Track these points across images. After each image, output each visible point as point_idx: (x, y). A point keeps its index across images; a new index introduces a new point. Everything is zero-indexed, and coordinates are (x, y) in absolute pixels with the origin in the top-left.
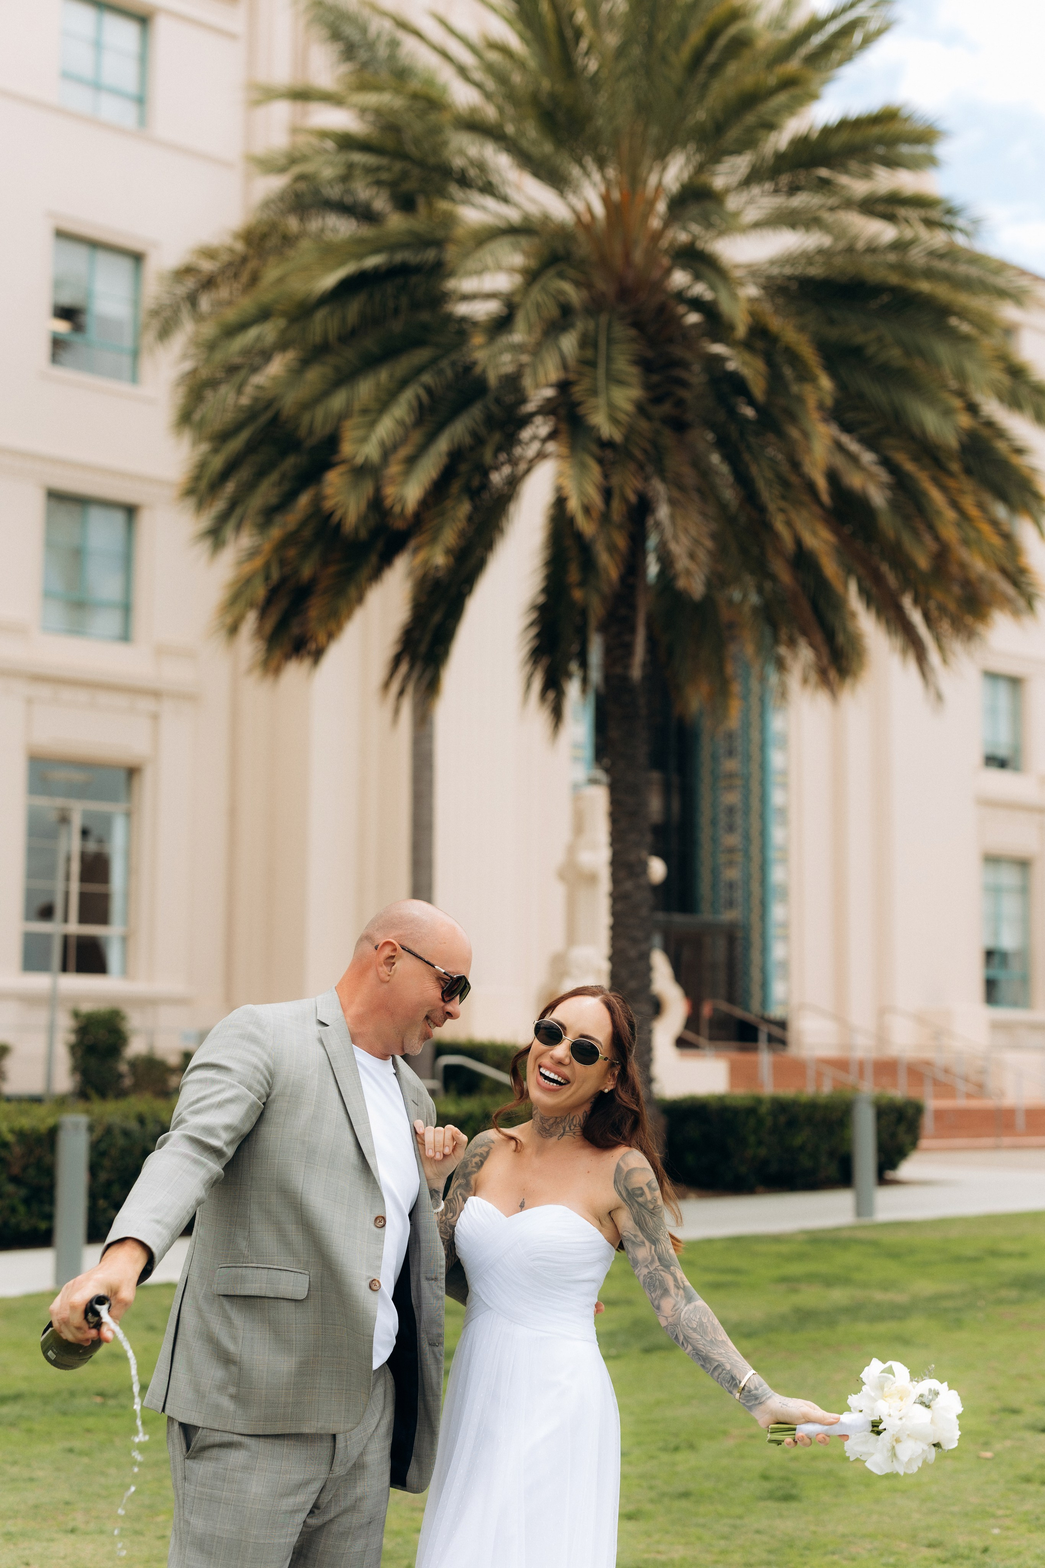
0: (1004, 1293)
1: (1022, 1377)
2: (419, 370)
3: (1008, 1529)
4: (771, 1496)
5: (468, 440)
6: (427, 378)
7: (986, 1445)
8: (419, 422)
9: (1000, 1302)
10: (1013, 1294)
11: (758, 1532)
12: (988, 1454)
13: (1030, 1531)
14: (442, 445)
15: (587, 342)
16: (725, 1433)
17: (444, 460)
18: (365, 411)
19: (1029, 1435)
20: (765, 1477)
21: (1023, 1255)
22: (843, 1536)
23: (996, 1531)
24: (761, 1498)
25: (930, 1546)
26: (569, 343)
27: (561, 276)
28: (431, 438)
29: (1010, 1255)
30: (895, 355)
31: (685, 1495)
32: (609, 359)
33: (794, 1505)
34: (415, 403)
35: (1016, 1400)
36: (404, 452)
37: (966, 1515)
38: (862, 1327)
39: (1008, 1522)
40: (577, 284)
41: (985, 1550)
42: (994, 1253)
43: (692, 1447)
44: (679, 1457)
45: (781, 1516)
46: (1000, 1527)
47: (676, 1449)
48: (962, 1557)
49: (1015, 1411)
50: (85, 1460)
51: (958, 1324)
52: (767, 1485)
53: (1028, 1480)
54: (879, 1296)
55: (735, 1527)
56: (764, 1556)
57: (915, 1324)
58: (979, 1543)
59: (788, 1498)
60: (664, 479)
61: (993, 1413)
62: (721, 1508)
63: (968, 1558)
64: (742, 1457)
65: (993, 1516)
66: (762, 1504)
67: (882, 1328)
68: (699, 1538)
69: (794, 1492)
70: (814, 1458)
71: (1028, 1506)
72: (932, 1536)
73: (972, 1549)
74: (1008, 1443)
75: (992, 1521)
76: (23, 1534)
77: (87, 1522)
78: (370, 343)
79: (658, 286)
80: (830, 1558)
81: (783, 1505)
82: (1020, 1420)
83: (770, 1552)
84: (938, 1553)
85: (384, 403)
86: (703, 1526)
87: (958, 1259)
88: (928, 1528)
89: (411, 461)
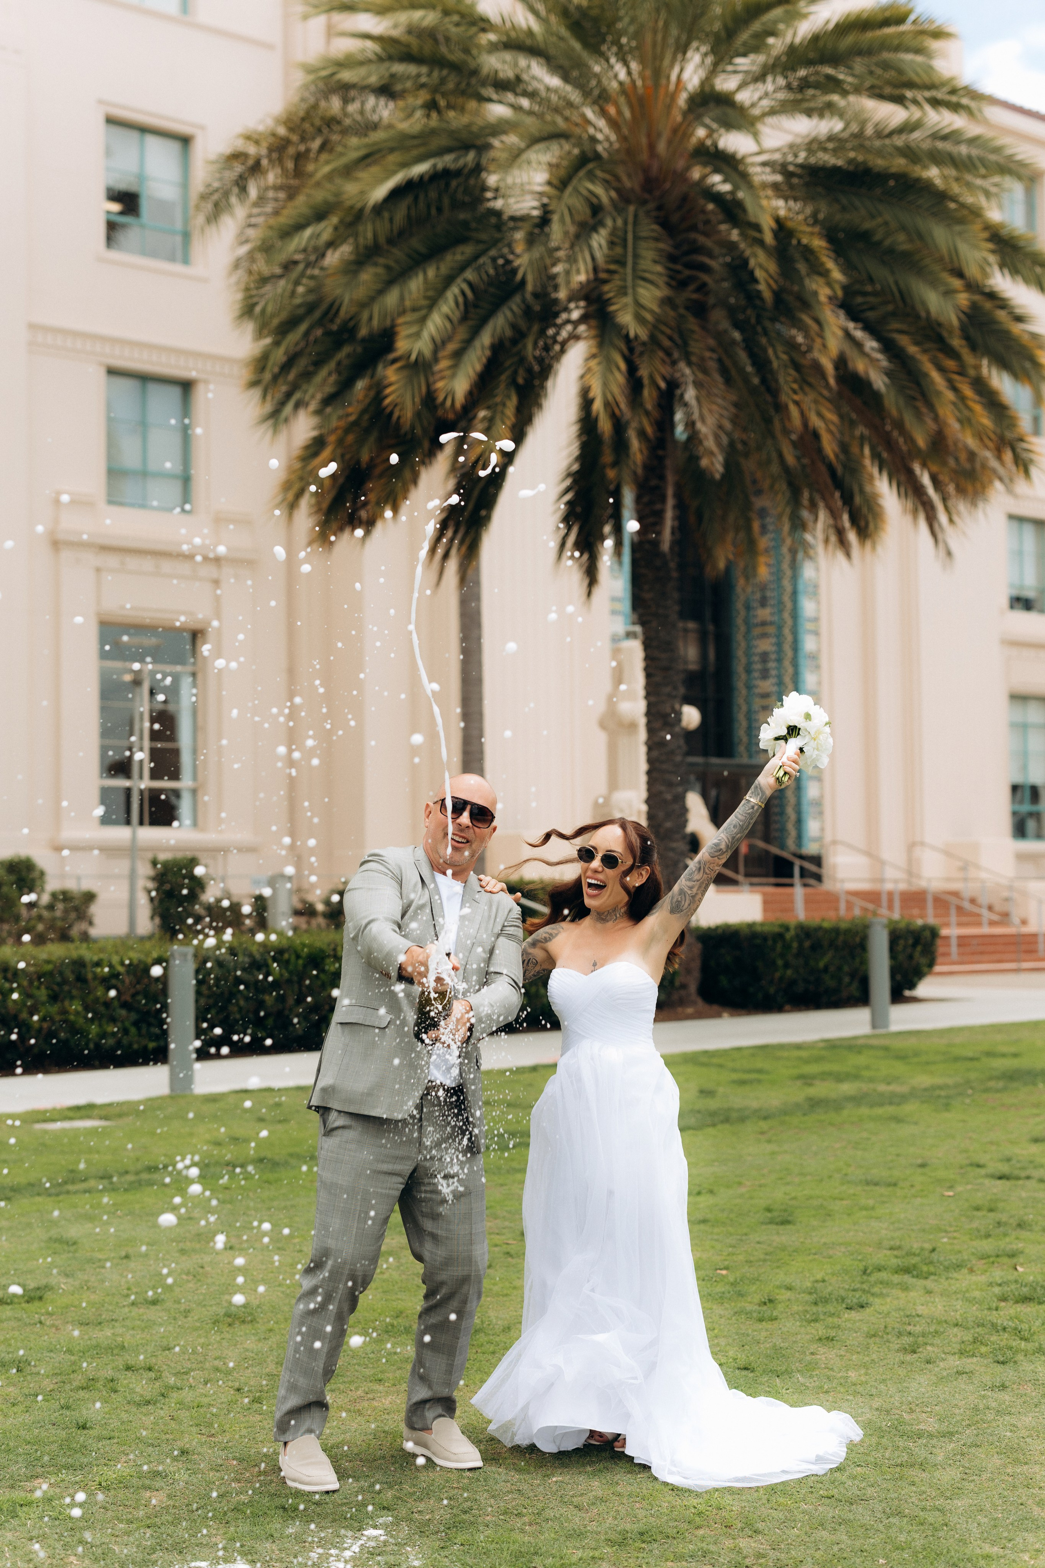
0: (992, 1084)
1: (991, 1143)
2: (462, 268)
3: (955, 1238)
4: (771, 1222)
5: (509, 333)
6: (469, 274)
7: (951, 1188)
8: (464, 318)
9: (987, 1090)
10: (1001, 1084)
11: (759, 1243)
12: (951, 1193)
13: (971, 1240)
14: (486, 339)
15: (617, 240)
16: (740, 1184)
17: (488, 353)
18: (414, 310)
19: (987, 1182)
20: (769, 1210)
21: (1015, 1055)
22: (825, 1244)
23: (945, 1240)
24: (762, 1223)
25: (891, 1249)
26: (599, 240)
27: (591, 176)
28: (475, 332)
29: (1004, 1055)
30: (901, 242)
31: (704, 1221)
32: (636, 256)
33: (789, 1227)
34: (461, 300)
35: (983, 1158)
36: (451, 347)
37: (924, 1230)
38: (864, 1111)
39: (955, 1234)
40: (606, 183)
41: (933, 1250)
42: (990, 1054)
43: (711, 1192)
44: (700, 1199)
45: (778, 1233)
46: (949, 1238)
47: (699, 1193)
48: (914, 1254)
49: (979, 1166)
50: (229, 1206)
51: (947, 1107)
52: (769, 1215)
53: (978, 1209)
54: (882, 1088)
55: (741, 1240)
56: (762, 1257)
57: (909, 1108)
58: (928, 1246)
59: (785, 1222)
60: (689, 364)
61: (961, 1168)
62: (731, 1229)
63: (919, 1255)
64: (751, 1198)
65: (946, 1231)
66: (764, 1227)
67: (879, 1111)
68: (713, 1247)
69: (790, 1218)
70: (810, 1198)
71: (975, 1224)
72: (892, 1243)
73: (922, 1249)
74: (969, 1187)
75: (943, 1234)
76: (194, 1250)
77: (241, 1243)
78: (416, 243)
79: (682, 176)
80: (811, 1257)
81: (782, 1227)
82: (983, 1171)
83: (766, 1254)
84: (895, 1253)
85: (433, 302)
86: (717, 1240)
87: (957, 1059)
88: (893, 1239)
89: (458, 355)
